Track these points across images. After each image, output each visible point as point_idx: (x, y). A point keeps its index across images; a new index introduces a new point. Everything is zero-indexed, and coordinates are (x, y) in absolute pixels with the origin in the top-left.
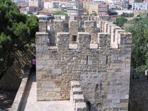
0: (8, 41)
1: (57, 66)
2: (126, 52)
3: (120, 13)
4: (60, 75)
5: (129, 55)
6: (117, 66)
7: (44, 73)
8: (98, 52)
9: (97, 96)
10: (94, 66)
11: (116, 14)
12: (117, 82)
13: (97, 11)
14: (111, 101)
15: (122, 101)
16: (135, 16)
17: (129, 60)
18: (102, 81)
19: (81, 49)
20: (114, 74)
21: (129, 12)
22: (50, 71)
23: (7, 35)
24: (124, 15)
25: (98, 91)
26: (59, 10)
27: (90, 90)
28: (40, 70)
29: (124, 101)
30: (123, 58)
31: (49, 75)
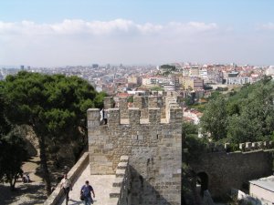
0: (72, 117)
1: (108, 141)
2: (177, 127)
3: (215, 87)
4: (111, 150)
5: (180, 130)
6: (168, 141)
7: (96, 148)
8: (148, 128)
9: (149, 170)
10: (144, 141)
11: (211, 88)
12: (169, 157)
13: (192, 86)
14: (163, 175)
15: (174, 176)
16: (230, 90)
17: (180, 135)
18: (153, 156)
19: (131, 124)
20: (165, 149)
21: (223, 86)
22: (102, 146)
23: (71, 112)
24: (219, 89)
25: (150, 166)
26: (157, 86)
27: (141, 165)
28: (92, 145)
29: (177, 175)
30: (174, 133)
31: (101, 150)
